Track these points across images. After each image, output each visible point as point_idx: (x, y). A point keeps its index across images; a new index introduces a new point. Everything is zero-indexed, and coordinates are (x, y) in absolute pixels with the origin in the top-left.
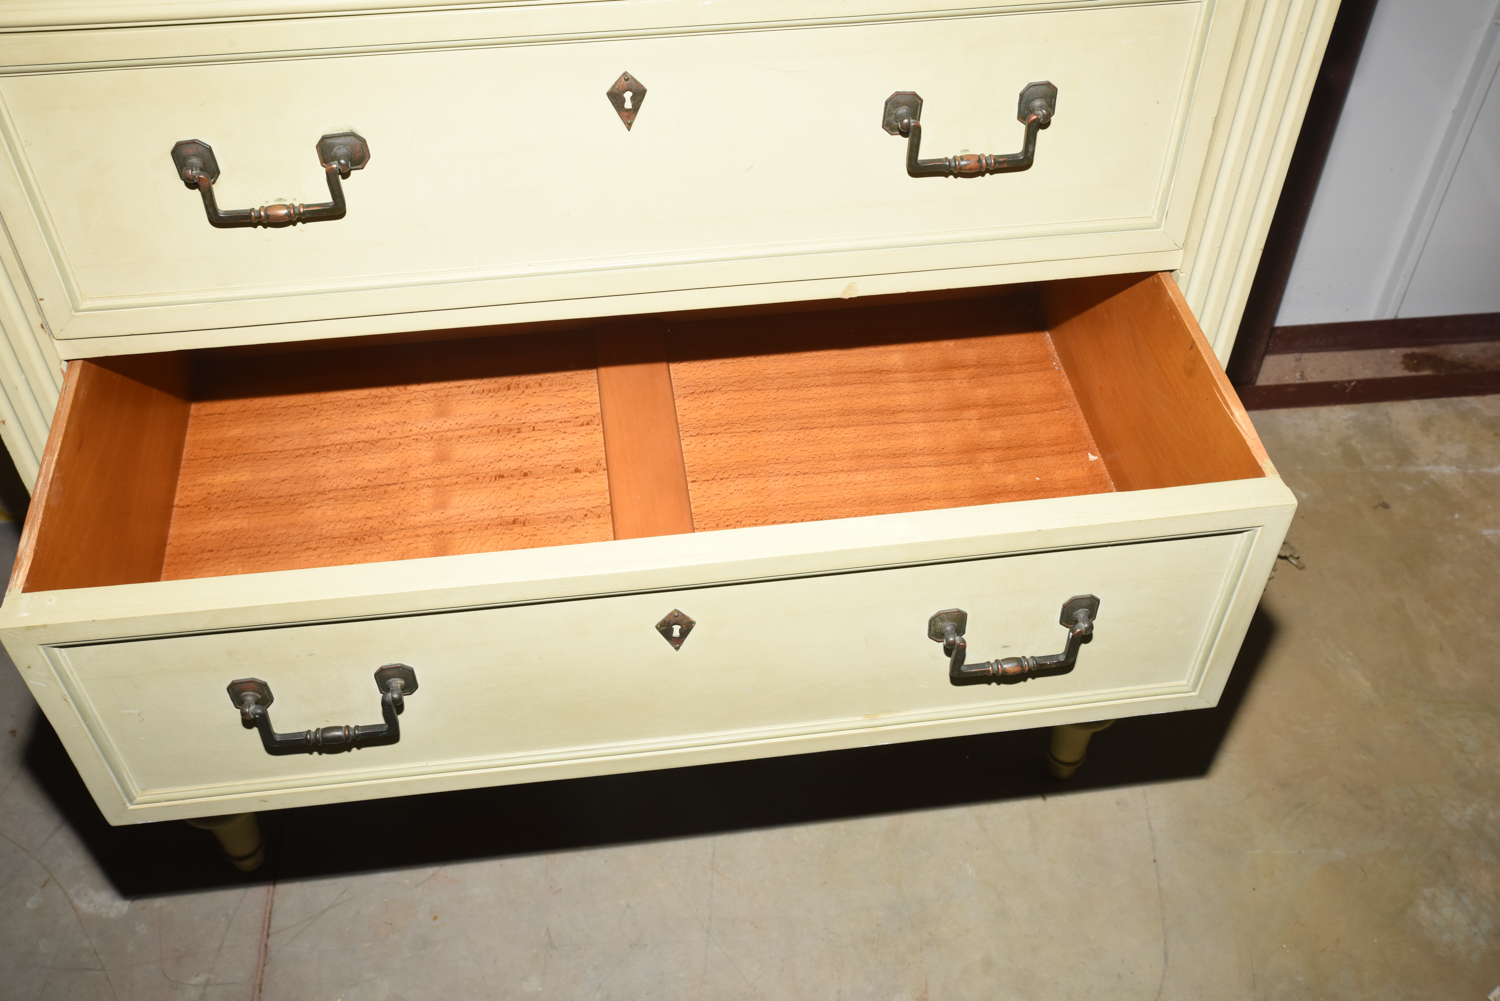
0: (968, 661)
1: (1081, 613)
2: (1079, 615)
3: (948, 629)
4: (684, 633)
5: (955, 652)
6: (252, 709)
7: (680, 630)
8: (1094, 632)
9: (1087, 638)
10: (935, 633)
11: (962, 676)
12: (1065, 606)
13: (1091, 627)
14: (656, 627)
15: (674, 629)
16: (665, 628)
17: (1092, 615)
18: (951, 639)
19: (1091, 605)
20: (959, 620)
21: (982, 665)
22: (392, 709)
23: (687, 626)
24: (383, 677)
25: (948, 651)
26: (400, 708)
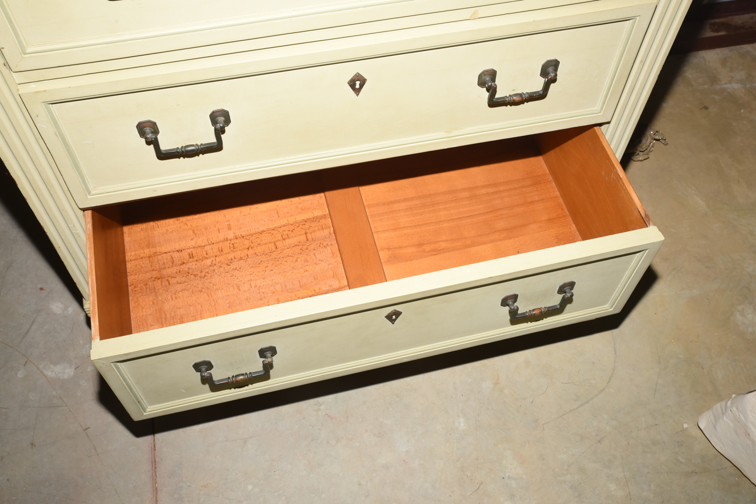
0: (497, 96)
1: (551, 69)
2: (550, 71)
3: (488, 80)
4: (361, 86)
5: (492, 90)
6: (150, 136)
7: (360, 84)
8: (557, 77)
9: (554, 80)
10: (481, 83)
11: (493, 103)
12: (543, 66)
13: (556, 75)
14: (348, 83)
15: (357, 84)
16: (352, 84)
17: (556, 69)
18: (490, 84)
19: (555, 64)
20: (493, 74)
21: (503, 98)
22: (219, 132)
23: (363, 82)
24: (214, 117)
25: (488, 90)
26: (223, 132)
